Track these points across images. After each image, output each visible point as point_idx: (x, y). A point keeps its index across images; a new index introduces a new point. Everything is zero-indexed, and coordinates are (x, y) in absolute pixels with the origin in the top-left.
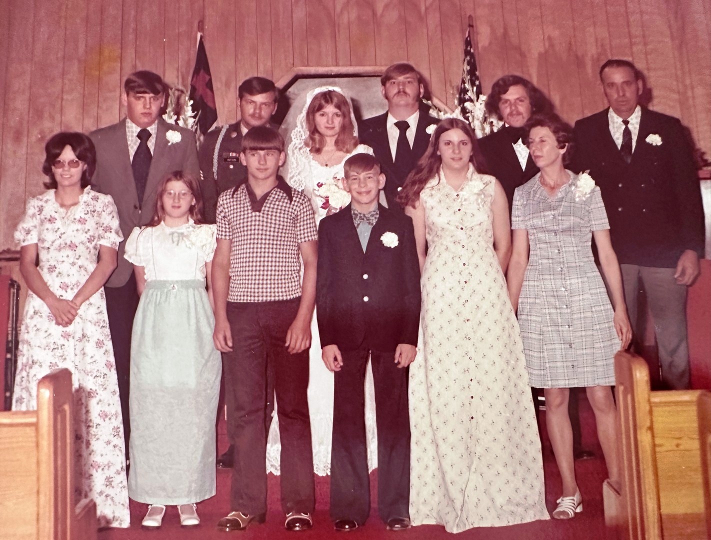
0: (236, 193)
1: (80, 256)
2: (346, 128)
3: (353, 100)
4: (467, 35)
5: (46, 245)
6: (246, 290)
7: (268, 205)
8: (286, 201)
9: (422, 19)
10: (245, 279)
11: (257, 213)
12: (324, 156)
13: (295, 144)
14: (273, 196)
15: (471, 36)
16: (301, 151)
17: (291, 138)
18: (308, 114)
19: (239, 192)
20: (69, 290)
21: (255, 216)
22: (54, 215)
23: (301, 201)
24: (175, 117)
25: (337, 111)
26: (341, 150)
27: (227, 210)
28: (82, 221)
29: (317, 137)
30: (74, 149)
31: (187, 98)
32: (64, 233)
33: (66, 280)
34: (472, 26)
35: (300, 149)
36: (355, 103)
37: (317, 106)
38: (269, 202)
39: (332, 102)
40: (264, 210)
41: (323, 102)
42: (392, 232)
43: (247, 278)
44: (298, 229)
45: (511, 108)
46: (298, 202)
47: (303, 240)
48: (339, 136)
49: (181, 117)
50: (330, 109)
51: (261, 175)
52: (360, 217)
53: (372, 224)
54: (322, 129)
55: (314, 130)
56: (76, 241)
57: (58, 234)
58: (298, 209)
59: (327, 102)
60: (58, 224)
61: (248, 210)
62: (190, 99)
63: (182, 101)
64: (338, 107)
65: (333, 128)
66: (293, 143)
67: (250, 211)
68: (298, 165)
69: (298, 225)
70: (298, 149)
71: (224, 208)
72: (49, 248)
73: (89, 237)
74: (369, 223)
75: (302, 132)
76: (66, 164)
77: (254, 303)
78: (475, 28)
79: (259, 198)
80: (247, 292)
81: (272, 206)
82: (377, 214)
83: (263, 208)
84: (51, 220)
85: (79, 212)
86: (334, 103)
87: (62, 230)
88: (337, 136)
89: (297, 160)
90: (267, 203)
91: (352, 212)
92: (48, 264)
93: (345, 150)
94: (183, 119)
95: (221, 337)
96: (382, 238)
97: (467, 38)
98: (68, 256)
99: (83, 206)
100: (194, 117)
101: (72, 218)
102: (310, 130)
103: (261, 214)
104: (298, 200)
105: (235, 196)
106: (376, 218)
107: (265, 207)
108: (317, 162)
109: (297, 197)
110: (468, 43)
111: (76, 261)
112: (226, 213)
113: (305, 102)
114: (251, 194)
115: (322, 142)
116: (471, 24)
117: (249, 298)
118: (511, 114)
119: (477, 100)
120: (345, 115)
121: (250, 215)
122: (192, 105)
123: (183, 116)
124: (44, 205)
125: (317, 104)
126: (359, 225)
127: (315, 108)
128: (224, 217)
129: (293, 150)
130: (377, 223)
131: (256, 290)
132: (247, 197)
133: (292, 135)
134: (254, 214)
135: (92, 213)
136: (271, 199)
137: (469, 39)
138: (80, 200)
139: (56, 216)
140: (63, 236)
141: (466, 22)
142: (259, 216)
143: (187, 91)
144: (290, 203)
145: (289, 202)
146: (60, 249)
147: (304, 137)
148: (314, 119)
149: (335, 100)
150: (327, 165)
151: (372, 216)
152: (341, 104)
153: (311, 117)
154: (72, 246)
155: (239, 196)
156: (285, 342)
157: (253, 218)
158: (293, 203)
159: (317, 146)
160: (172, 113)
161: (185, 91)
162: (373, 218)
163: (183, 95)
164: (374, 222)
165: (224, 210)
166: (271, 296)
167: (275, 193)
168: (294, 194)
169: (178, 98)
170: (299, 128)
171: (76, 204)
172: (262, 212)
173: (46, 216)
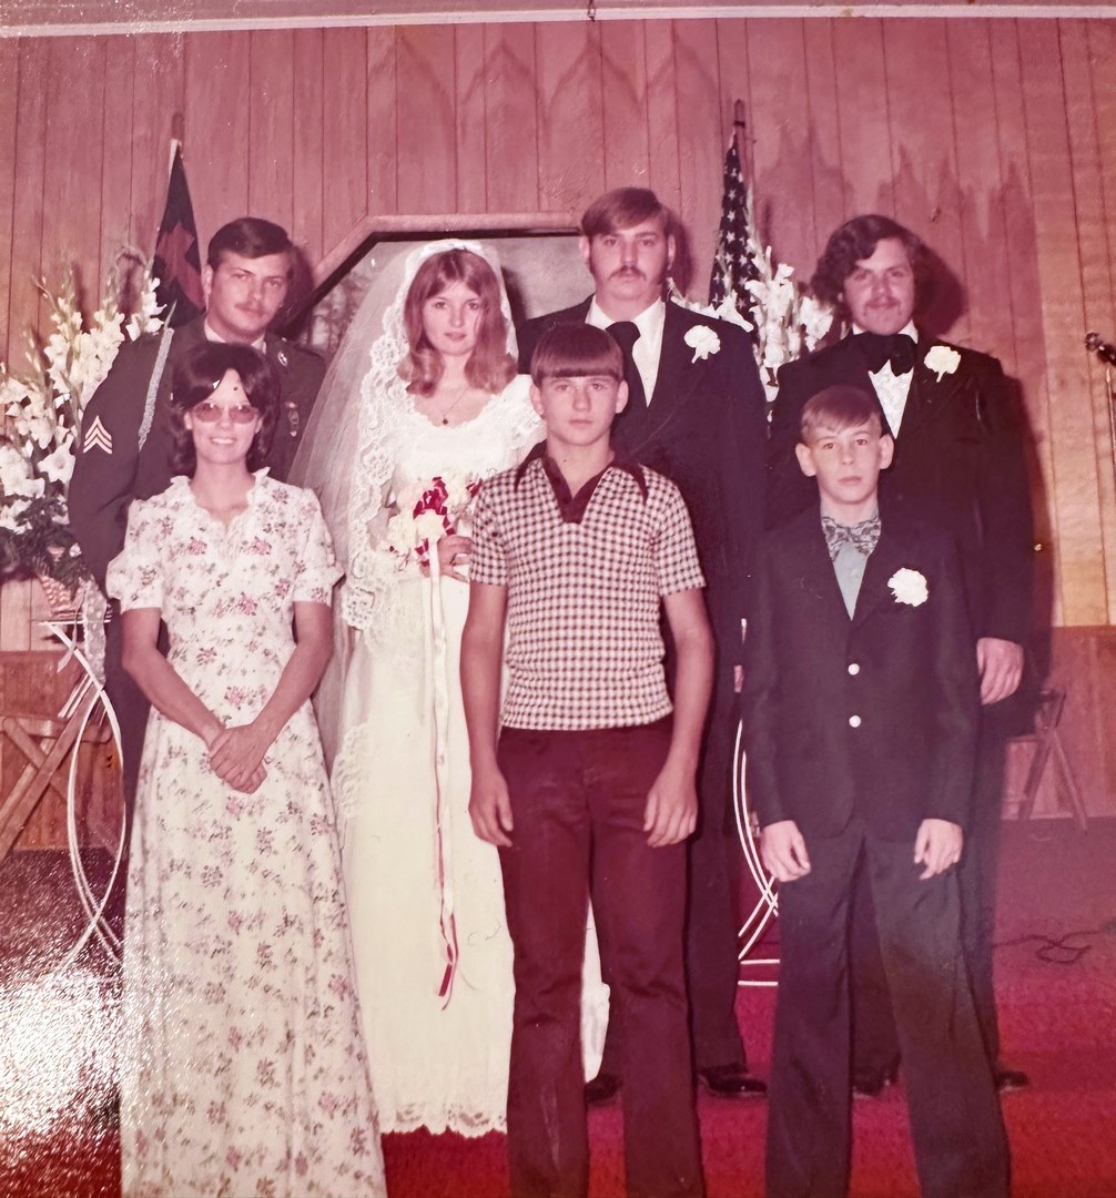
0: (522, 480)
1: (264, 628)
2: (489, 334)
3: (506, 273)
4: (731, 145)
5: (189, 602)
6: (552, 702)
7: (597, 507)
8: (634, 497)
9: (638, 106)
10: (550, 679)
11: (573, 526)
12: (440, 399)
13: (378, 374)
14: (606, 485)
15: (741, 148)
16: (391, 390)
17: (370, 358)
18: (408, 304)
19: (527, 478)
20: (244, 706)
21: (569, 533)
22: (198, 535)
23: (666, 498)
24: (121, 317)
25: (472, 295)
26: (479, 386)
27: (500, 519)
28: (260, 547)
29: (426, 356)
30: (243, 379)
31: (147, 274)
32: (227, 575)
33: (239, 682)
34: (742, 124)
35: (390, 384)
36: (511, 281)
37: (430, 284)
38: (599, 499)
39: (462, 274)
40: (588, 520)
41: (442, 276)
42: (914, 569)
43: (554, 675)
44: (662, 562)
45: (875, 289)
46: (661, 500)
47: (673, 588)
48: (474, 354)
49: (133, 317)
50: (457, 292)
51: (579, 435)
52: (840, 535)
53: (866, 552)
54: (437, 339)
55: (421, 342)
56: (254, 593)
57: (215, 576)
58: (661, 517)
59: (451, 274)
60: (211, 556)
61: (551, 519)
62: (154, 275)
63: (137, 282)
64: (475, 285)
65: (463, 336)
66: (373, 372)
67: (556, 522)
68: (381, 421)
69: (662, 554)
70: (383, 385)
71: (495, 513)
72: (193, 610)
73: (278, 583)
74: (860, 549)
75: (394, 347)
76: (226, 415)
77: (570, 733)
78: (748, 130)
79: (574, 492)
80: (554, 707)
81: (605, 509)
82: (876, 527)
83: (586, 515)
84: (195, 547)
85: (249, 525)
86: (466, 279)
87: (221, 568)
88: (468, 355)
89: (379, 412)
90: (594, 502)
91: (824, 525)
92: (197, 645)
93: (487, 385)
94: (139, 322)
95: (489, 810)
96: (892, 583)
97: (730, 151)
98: (239, 628)
99: (259, 514)
100: (162, 317)
101: (237, 540)
102: (411, 340)
103: (582, 529)
104: (660, 494)
105: (520, 487)
106: (874, 538)
107: (591, 510)
108: (425, 417)
109: (657, 489)
110: (732, 161)
111: (257, 638)
112: (499, 524)
113: (401, 278)
114: (557, 482)
115: (438, 368)
116: (740, 119)
117: (558, 721)
118: (873, 304)
119: (773, 278)
120: (489, 306)
121: (557, 530)
122: (156, 290)
123: (138, 315)
124: (172, 514)
125: (428, 281)
126: (837, 553)
127: (423, 292)
128: (495, 534)
129: (372, 388)
130: (877, 548)
131: (576, 704)
132: (549, 488)
133: (372, 353)
134: (565, 527)
135: (279, 528)
136: (603, 492)
137: (734, 153)
138: (250, 502)
139: (205, 538)
140: (224, 583)
141: (729, 117)
142: (577, 533)
143: (148, 260)
144: (644, 503)
145: (641, 499)
146: (219, 611)
147: (397, 358)
148: (421, 313)
149: (469, 270)
150: (445, 422)
151: (866, 531)
152: (482, 281)
153: (415, 310)
154: (247, 606)
155: (528, 486)
156: (643, 821)
157: (565, 538)
158: (649, 502)
159: (427, 377)
160: (114, 309)
161: (143, 257)
162: (868, 538)
163: (140, 268)
164: (871, 547)
165: (494, 519)
166: (607, 717)
167: (610, 478)
168: (651, 481)
169: (129, 275)
170: (387, 337)
171: (241, 507)
172: (584, 523)
173: (183, 540)
